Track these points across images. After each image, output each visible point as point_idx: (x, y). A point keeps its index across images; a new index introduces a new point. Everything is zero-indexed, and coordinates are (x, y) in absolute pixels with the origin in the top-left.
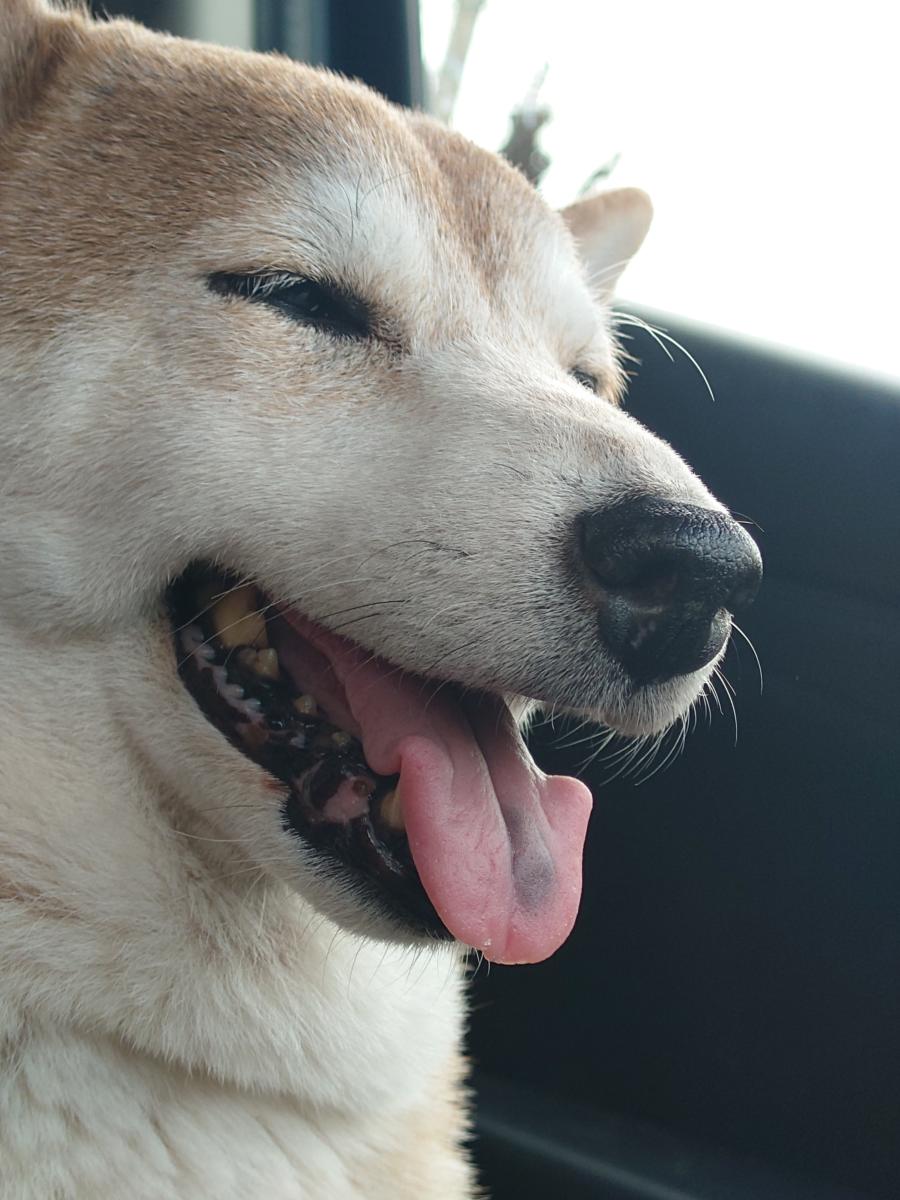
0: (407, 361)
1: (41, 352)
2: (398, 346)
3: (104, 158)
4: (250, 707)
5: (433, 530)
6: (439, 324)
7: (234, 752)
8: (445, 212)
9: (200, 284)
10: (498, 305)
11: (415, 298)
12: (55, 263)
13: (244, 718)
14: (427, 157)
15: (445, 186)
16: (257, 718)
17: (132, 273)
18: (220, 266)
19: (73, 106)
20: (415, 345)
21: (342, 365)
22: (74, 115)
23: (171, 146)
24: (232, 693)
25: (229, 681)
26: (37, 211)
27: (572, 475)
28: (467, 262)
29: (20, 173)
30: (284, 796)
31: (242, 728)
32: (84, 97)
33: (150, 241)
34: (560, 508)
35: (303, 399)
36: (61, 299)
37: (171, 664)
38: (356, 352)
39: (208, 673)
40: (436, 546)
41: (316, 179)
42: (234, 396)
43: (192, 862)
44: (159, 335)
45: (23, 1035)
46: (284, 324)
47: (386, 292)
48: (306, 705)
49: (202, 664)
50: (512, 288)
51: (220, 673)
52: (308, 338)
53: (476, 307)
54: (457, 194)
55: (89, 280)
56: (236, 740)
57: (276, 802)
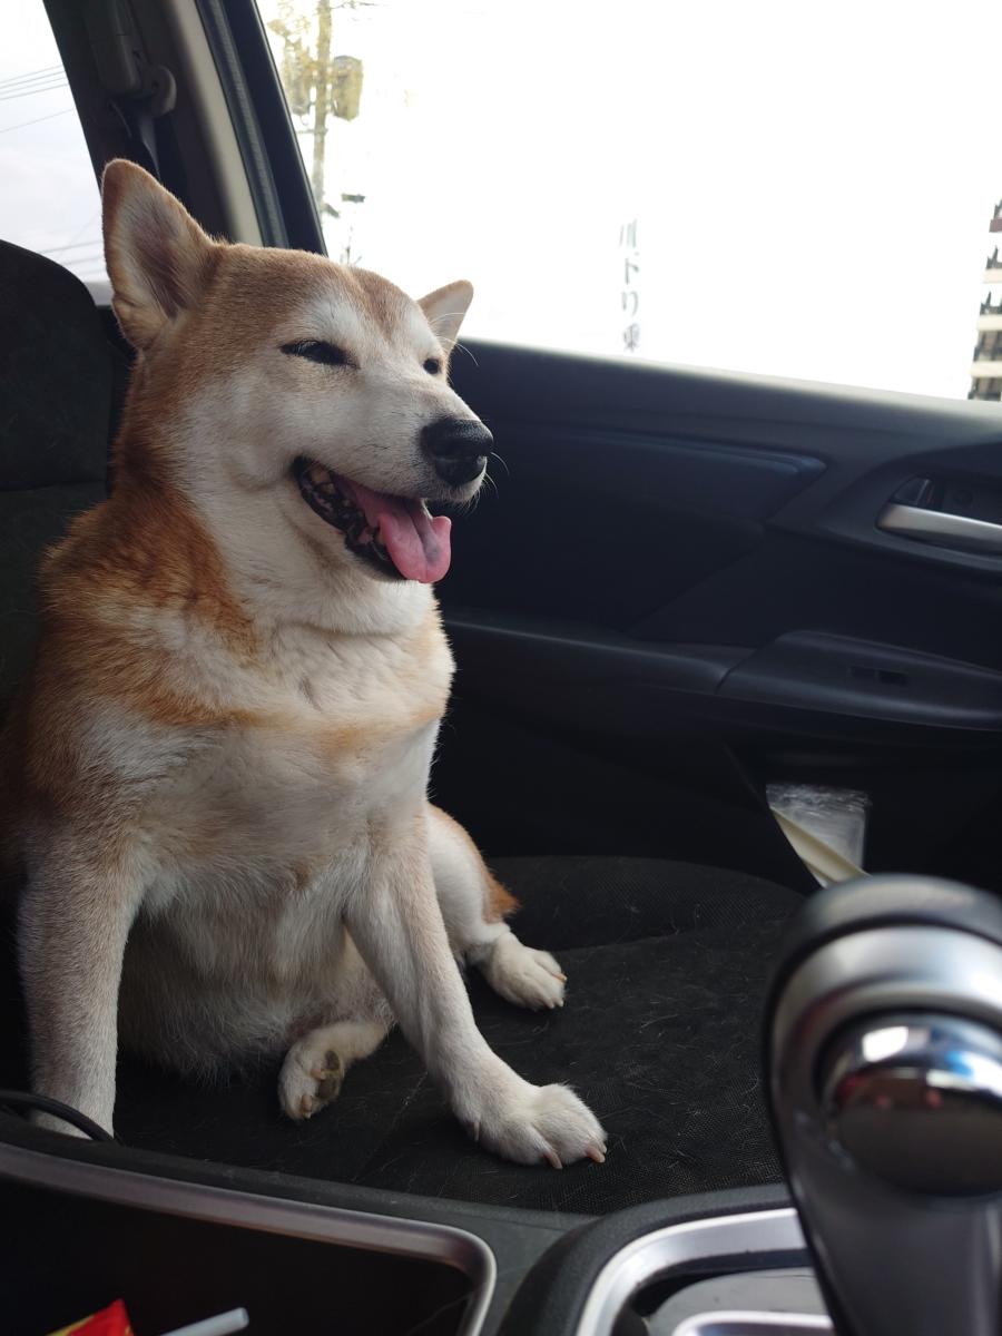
0: (359, 372)
1: (228, 384)
2: (355, 366)
3: (237, 303)
4: (328, 506)
5: (374, 440)
6: (369, 356)
7: (324, 523)
8: (368, 309)
9: (279, 350)
10: (392, 344)
11: (359, 346)
12: (225, 349)
13: (326, 510)
14: (359, 287)
15: (367, 298)
16: (331, 509)
17: (254, 349)
18: (285, 343)
19: (224, 283)
20: (362, 365)
21: (336, 376)
22: (225, 286)
23: (260, 295)
24: (321, 501)
25: (320, 497)
26: (217, 329)
27: (420, 413)
28: (378, 327)
29: (208, 313)
30: (345, 536)
31: (326, 514)
32: (228, 278)
33: (258, 335)
34: (417, 426)
35: (323, 392)
36: (231, 363)
37: (299, 493)
38: (340, 370)
39: (312, 496)
40: (376, 446)
41: (316, 303)
42: (299, 394)
43: (323, 561)
44: (268, 373)
45: (278, 627)
46: (312, 364)
47: (347, 346)
48: (346, 503)
49: (310, 492)
50: (397, 336)
51: (316, 494)
52: (321, 368)
53: (383, 347)
54: (373, 300)
55: (239, 354)
56: (325, 518)
57: (341, 540)
